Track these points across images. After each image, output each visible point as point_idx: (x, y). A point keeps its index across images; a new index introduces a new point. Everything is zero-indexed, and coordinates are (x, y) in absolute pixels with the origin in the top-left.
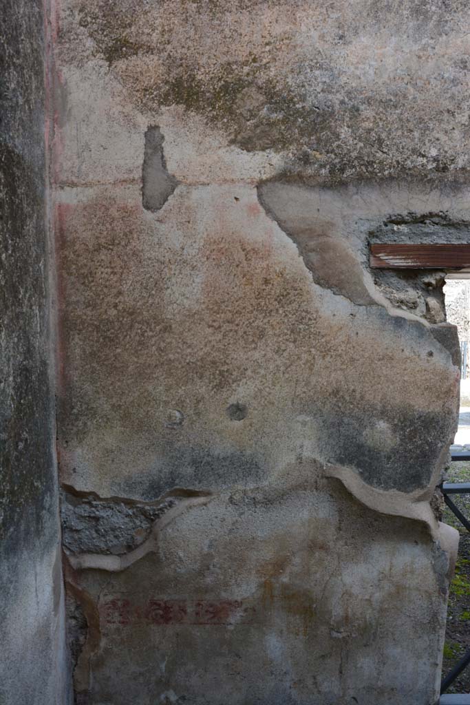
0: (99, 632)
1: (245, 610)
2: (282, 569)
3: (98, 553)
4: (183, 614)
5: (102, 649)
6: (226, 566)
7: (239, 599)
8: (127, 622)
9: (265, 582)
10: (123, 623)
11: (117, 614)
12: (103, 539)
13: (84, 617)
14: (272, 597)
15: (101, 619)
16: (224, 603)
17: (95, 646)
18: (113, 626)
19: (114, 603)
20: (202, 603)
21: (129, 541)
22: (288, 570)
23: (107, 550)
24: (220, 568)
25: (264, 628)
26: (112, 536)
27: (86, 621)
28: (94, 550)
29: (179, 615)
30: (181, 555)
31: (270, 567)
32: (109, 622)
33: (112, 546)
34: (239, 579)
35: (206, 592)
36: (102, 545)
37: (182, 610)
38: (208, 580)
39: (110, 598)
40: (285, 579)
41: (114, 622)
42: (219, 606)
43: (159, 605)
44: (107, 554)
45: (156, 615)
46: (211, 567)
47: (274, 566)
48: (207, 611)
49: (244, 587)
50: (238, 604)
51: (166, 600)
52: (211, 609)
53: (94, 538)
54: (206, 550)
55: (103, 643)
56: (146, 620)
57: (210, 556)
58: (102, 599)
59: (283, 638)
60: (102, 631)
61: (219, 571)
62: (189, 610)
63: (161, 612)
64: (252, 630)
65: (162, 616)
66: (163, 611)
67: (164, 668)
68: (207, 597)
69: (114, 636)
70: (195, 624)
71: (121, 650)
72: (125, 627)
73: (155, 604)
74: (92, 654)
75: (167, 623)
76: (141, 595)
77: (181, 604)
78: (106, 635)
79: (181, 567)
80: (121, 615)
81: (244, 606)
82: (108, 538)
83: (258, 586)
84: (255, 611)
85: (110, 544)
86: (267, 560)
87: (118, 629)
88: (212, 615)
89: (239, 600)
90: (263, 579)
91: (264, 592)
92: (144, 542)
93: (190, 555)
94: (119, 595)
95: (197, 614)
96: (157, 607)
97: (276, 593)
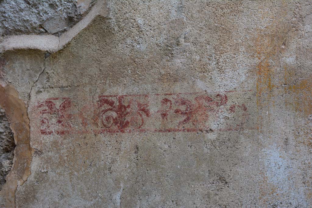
0: (30, 149)
1: (232, 109)
2: (284, 44)
3: (28, 33)
4: (144, 116)
5: (33, 174)
6: (202, 40)
7: (222, 91)
8: (68, 132)
9: (260, 65)
10: (63, 133)
11: (54, 120)
12: (35, 10)
13: (11, 133)
14: (270, 87)
15: (32, 129)
16: (202, 97)
17: (24, 170)
18: (48, 139)
19: (49, 103)
20: (170, 98)
21: (69, 11)
22: (293, 46)
23: (41, 26)
24: (194, 44)
25: (260, 137)
26: (47, 5)
27: (12, 138)
28: (23, 29)
29: (139, 117)
30: (140, 21)
31: (266, 41)
32: (43, 132)
33: (48, 19)
34: (221, 60)
35: (176, 81)
36: (34, 19)
37: (143, 110)
38: (178, 62)
39: (45, 96)
40: (290, 60)
41: (50, 133)
42: (194, 102)
43: (112, 104)
44: (40, 33)
45: (108, 118)
46: (182, 40)
47: (272, 40)
48: (177, 111)
49: (229, 73)
50: (223, 99)
51: (121, 95)
52: (183, 108)
53: (22, 10)
54: (174, 14)
55: (35, 164)
56: (95, 128)
57: (180, 23)
58: (33, 98)
59: (291, 152)
60: (34, 147)
61: (193, 48)
62: (153, 110)
63: (114, 115)
64: (242, 139)
65: (116, 122)
66: (116, 112)
67: (119, 201)
68: (177, 88)
69: (50, 154)
70: (160, 131)
71: (60, 174)
72: (65, 139)
73: (106, 102)
74: (19, 183)
75: (123, 132)
76: (87, 89)
77: (142, 101)
78: (39, 153)
79: (140, 40)
80: (59, 122)
81: (229, 103)
82: (41, 8)
83: (250, 71)
84: (245, 109)
85: (44, 17)
86: (261, 30)
87: (55, 143)
88: (185, 117)
89: (222, 93)
90: (257, 61)
91: (259, 80)
92: (90, 9)
93: (153, 23)
94: (56, 92)
95: (164, 115)
96: (110, 107)
97: (276, 81)
